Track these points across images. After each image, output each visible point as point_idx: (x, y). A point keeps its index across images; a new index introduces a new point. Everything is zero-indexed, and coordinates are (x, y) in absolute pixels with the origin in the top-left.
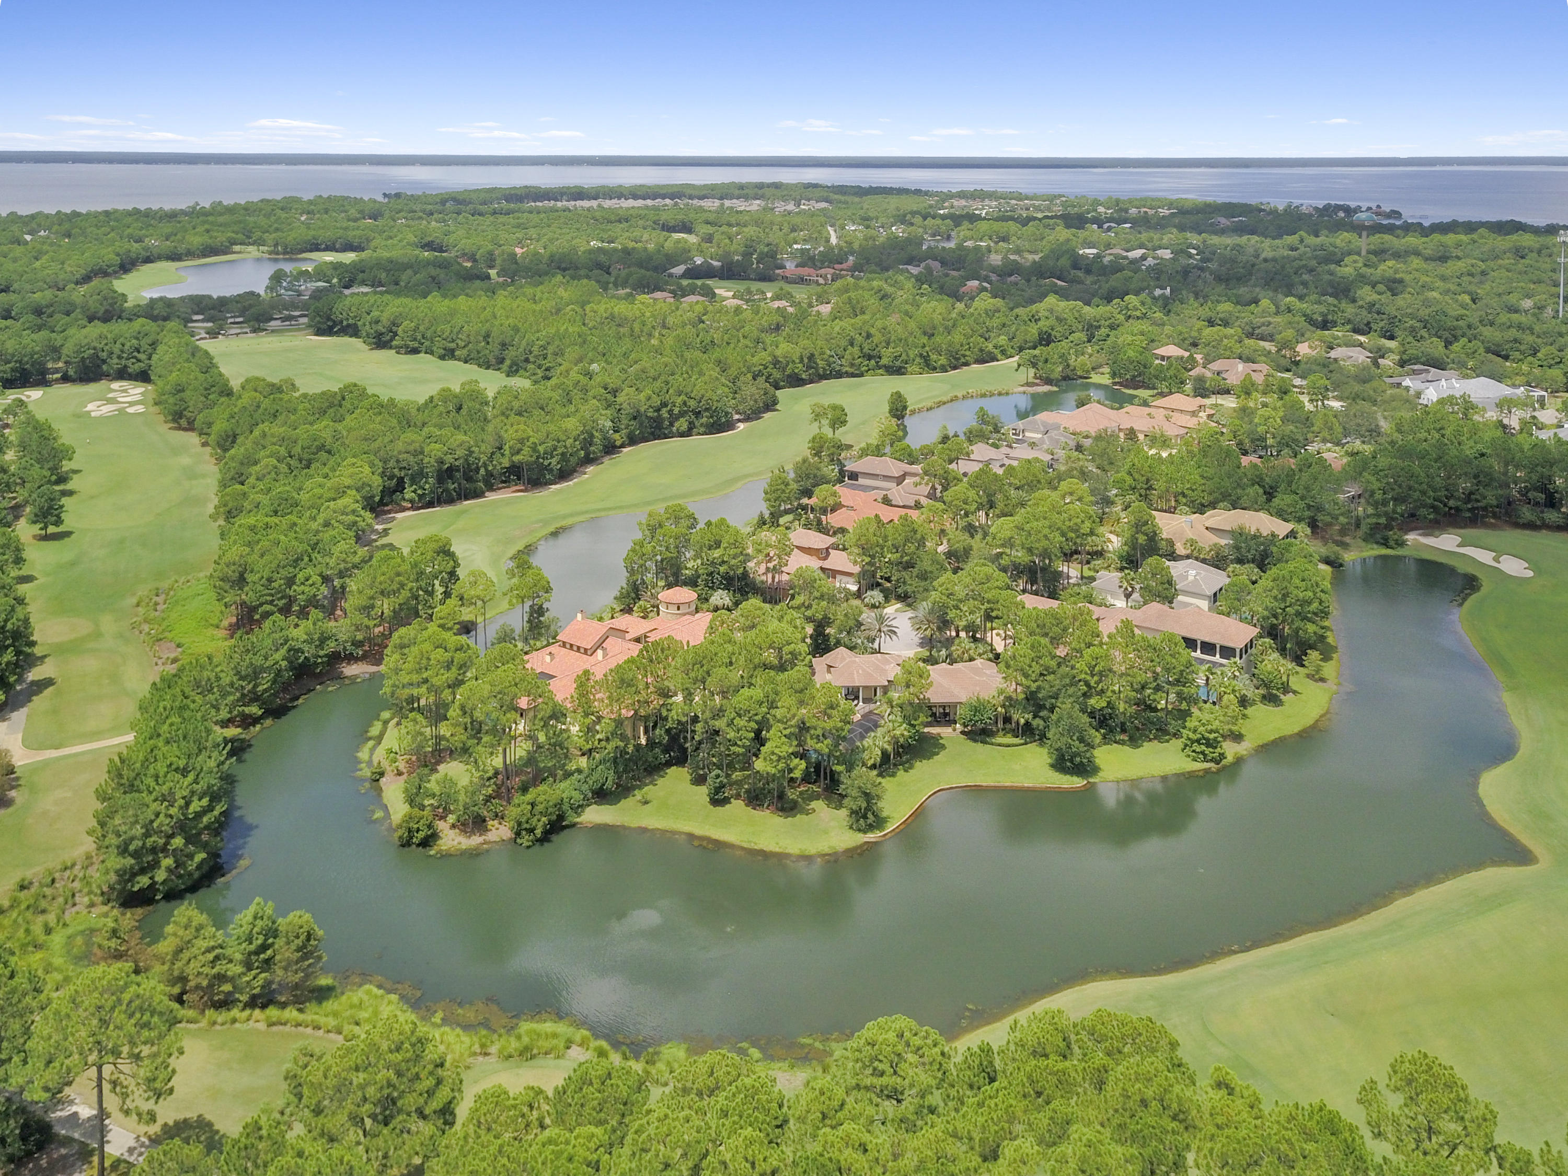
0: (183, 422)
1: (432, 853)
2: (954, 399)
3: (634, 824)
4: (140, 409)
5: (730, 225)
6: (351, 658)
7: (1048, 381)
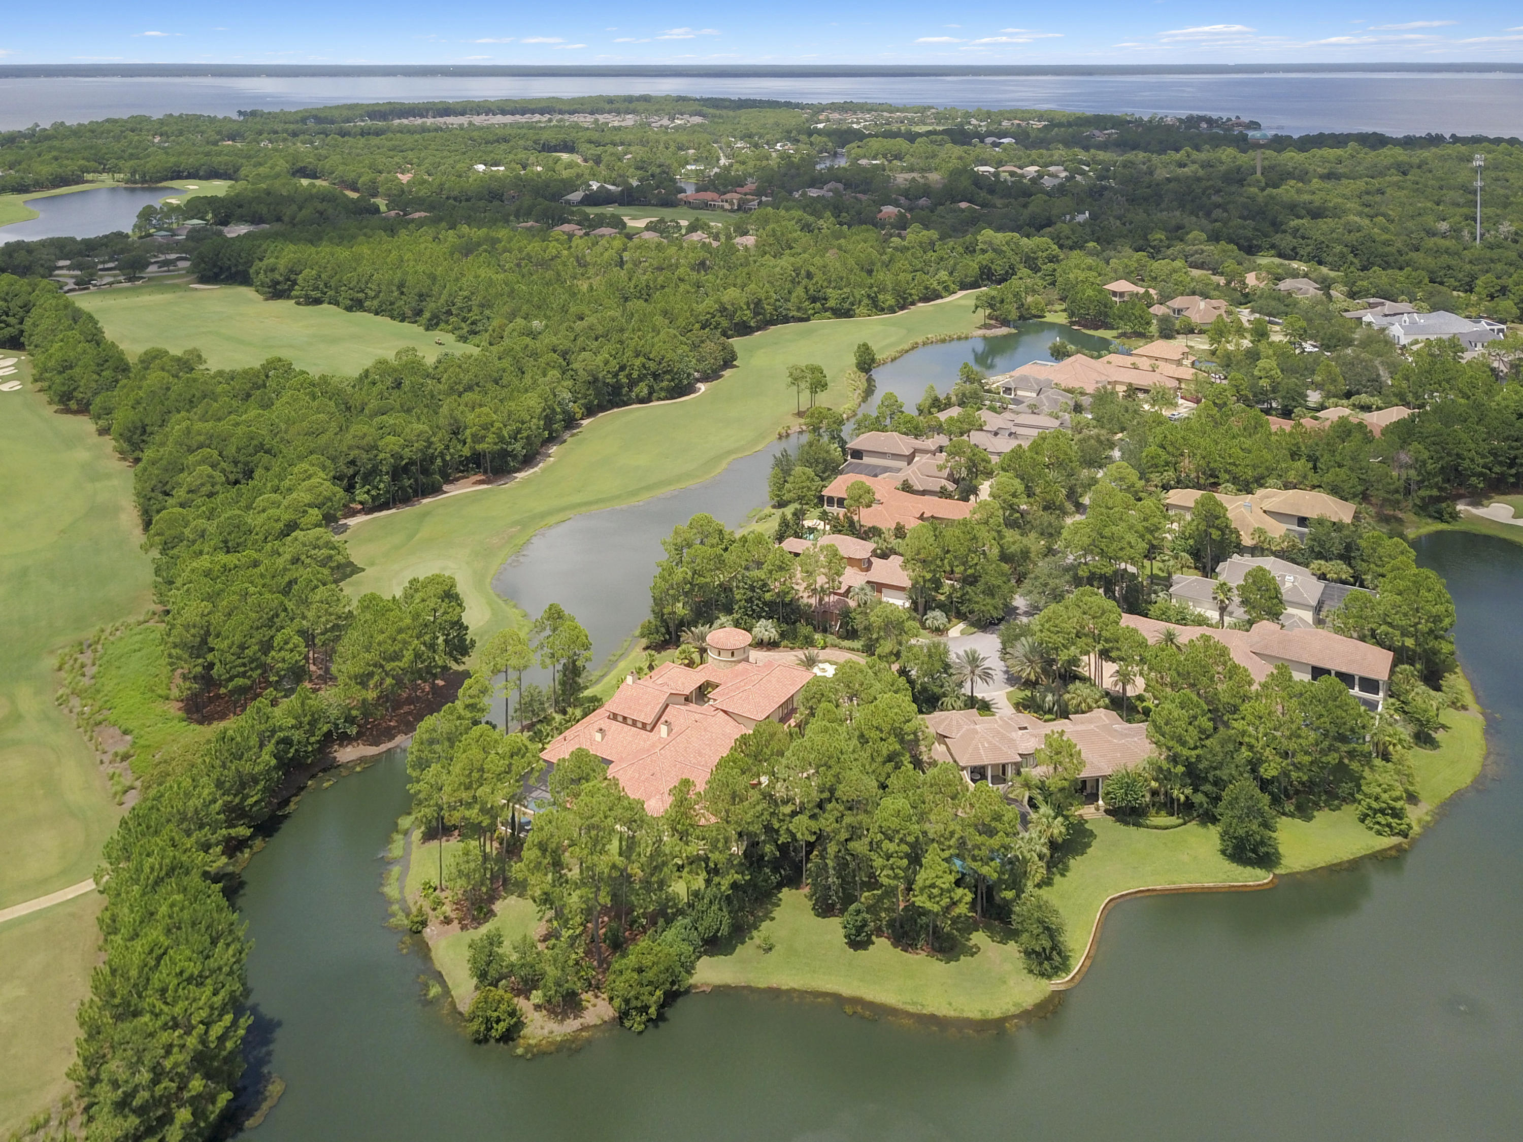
0: (73, 405)
1: (520, 1051)
2: (914, 347)
3: (762, 983)
4: (15, 385)
5: (615, 145)
6: (345, 739)
7: (1005, 323)
